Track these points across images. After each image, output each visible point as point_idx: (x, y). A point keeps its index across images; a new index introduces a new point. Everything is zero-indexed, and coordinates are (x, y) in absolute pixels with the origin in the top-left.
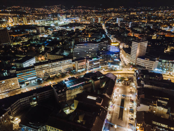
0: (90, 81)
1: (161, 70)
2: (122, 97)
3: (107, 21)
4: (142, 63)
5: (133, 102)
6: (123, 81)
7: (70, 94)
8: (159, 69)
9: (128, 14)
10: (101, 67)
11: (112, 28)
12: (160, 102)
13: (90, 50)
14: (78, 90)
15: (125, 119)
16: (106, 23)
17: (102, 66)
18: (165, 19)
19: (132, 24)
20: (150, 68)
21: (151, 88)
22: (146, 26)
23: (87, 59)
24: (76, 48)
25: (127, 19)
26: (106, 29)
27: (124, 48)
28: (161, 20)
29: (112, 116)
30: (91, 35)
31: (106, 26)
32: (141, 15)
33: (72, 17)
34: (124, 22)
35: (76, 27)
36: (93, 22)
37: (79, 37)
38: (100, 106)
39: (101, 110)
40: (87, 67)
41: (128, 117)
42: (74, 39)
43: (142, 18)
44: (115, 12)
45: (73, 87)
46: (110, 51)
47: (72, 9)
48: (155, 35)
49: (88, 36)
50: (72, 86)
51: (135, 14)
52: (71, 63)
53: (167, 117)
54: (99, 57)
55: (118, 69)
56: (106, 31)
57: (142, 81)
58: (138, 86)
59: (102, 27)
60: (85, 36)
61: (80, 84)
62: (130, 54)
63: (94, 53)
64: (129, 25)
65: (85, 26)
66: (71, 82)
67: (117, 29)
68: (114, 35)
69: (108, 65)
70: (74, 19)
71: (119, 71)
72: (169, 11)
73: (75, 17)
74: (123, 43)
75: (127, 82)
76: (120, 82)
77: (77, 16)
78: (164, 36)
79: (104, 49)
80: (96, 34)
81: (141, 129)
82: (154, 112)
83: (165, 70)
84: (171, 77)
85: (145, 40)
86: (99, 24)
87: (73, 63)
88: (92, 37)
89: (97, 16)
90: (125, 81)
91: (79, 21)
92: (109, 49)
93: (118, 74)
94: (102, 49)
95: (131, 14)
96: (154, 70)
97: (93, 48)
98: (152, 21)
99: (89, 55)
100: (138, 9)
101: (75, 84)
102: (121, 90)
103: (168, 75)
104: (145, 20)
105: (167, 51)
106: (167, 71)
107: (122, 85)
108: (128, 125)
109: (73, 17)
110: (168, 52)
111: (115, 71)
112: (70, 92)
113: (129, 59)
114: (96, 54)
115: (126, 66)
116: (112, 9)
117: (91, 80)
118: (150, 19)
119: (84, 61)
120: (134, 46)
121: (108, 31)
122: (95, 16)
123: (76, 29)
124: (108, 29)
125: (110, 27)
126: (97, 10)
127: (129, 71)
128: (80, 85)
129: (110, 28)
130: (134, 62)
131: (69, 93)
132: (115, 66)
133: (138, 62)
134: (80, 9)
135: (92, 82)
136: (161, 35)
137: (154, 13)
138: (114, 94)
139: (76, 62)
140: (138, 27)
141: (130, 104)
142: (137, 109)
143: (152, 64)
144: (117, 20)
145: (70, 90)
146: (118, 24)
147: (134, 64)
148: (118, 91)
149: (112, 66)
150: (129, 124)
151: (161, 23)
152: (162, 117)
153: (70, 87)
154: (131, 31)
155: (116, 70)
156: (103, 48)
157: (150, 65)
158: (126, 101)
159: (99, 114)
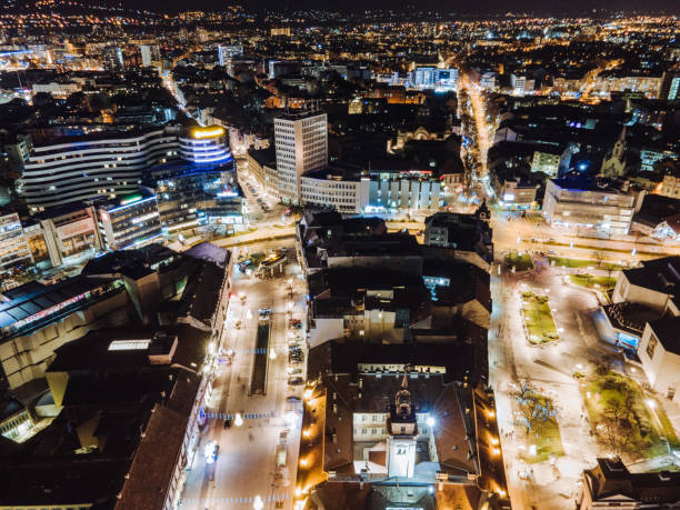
0: (116, 284)
1: (382, 208)
2: (261, 318)
3: (182, 58)
4: (321, 195)
5: (300, 327)
6: (261, 266)
7: (24, 358)
8: (376, 204)
9: (263, 35)
10: (170, 233)
11: (201, 85)
12: (373, 297)
13: (107, 166)
14: (62, 333)
15: (276, 388)
16: (175, 65)
17: (172, 225)
18: (384, 51)
19: (279, 69)
20: (348, 207)
21: (351, 264)
22: (327, 72)
23: (97, 205)
24: (35, 162)
25: (261, 52)
26: (180, 87)
27: (252, 152)
28: (373, 53)
29: (226, 393)
30: (114, 116)
31: (176, 78)
32: (309, 39)
33: (10, 48)
34: (247, 62)
35: (37, 88)
36: (117, 61)
37: (54, 125)
38: (167, 365)
39: (171, 377)
40: (105, 242)
41: (284, 379)
42: (25, 134)
43: (314, 48)
44: (210, 27)
45: (35, 323)
46: (193, 162)
47: (11, 11)
48: (357, 100)
49: (97, 120)
50: (29, 321)
51: (287, 32)
52: (18, 234)
53: (399, 337)
54: (152, 190)
55: (238, 228)
56: (179, 97)
57: (319, 249)
58: (310, 266)
59: (159, 80)
60: (84, 119)
61: (65, 304)
62: (275, 167)
63: (131, 180)
64: (268, 71)
65: (82, 81)
66: (18, 305)
67: (224, 89)
68: (213, 110)
69: (197, 217)
70: (20, 55)
71: (242, 233)
72: (397, 26)
73: (27, 48)
74: (248, 134)
75: (276, 265)
76: (249, 272)
77: (36, 42)
78: (383, 101)
79: (169, 159)
80: (134, 108)
81: (319, 393)
82: (362, 333)
83: (394, 204)
84: (413, 224)
85: (315, 108)
86: (149, 70)
87: (26, 230)
88: (117, 120)
89: (133, 42)
90: (268, 263)
91: (50, 61)
92: (190, 156)
93: (239, 244)
94: (164, 161)
95: (274, 32)
96: (362, 212)
97: (120, 159)
98: (345, 55)
99: (108, 191)
100: (297, 17)
101: (43, 309)
102: (254, 299)
103: (403, 221)
104: (322, 52)
105: (395, 148)
106: (398, 207)
107: (257, 280)
108: (284, 405)
109: (17, 48)
110: (399, 150)
111: (227, 236)
112: (21, 349)
113: (275, 188)
114: (140, 182)
115: (266, 215)
116: (199, 15)
117: (122, 278)
118: (338, 52)
119: (86, 215)
120: (283, 134)
121: (186, 97)
122: (126, 41)
123: (35, 93)
124: (186, 90)
125: (193, 81)
126: (134, 16)
127: (280, 227)
128: (68, 308)
129: (196, 85)
130: (293, 195)
131: (18, 355)
132: (227, 220)
133: (306, 193)
134: (48, 14)
135: (127, 286)
136: (374, 100)
137: (351, 30)
138: (230, 314)
139: (44, 222)
140: (300, 77)
141: (291, 335)
142: (309, 340)
143: (353, 190)
144: (222, 56)
145: (17, 340)
146: (225, 67)
147: (295, 202)
148: (244, 303)
149: (212, 220)
150: (289, 398)
151: (373, 63)
152: (385, 342)
153: (19, 325)
154: (276, 92)
155: (229, 232)
156: (164, 155)
157: (345, 197)
158: (276, 329)
159: (164, 394)
